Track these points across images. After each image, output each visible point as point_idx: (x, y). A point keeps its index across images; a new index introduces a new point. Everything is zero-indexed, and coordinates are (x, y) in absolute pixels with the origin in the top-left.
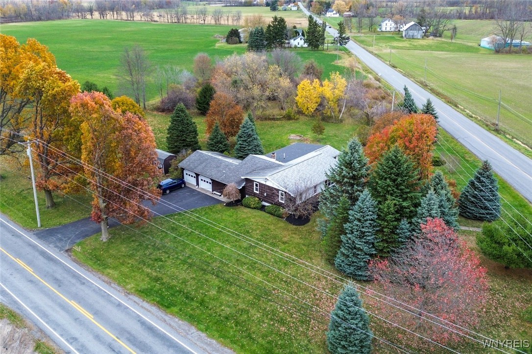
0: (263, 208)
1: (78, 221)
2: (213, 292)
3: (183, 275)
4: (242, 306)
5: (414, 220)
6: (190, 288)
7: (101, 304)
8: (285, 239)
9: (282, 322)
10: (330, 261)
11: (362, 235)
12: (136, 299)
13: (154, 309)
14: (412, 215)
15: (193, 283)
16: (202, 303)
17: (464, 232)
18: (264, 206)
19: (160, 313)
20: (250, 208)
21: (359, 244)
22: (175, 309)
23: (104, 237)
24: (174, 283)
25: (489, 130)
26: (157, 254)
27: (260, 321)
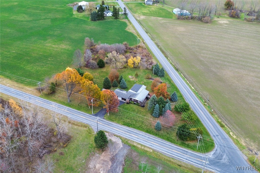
0: (135, 104)
1: (99, 111)
2: (135, 123)
3: (128, 121)
4: (140, 125)
5: (165, 108)
6: (130, 123)
7: (118, 128)
8: (142, 111)
9: (147, 126)
10: (152, 115)
11: (157, 111)
12: (123, 126)
13: (127, 127)
14: (165, 107)
15: (131, 122)
16: (134, 125)
17: (172, 105)
18: (135, 103)
19: (129, 128)
20: (132, 104)
21: (157, 112)
22: (131, 127)
23: (108, 114)
24: (127, 122)
25: (176, 70)
26: (121, 117)
27: (144, 127)
